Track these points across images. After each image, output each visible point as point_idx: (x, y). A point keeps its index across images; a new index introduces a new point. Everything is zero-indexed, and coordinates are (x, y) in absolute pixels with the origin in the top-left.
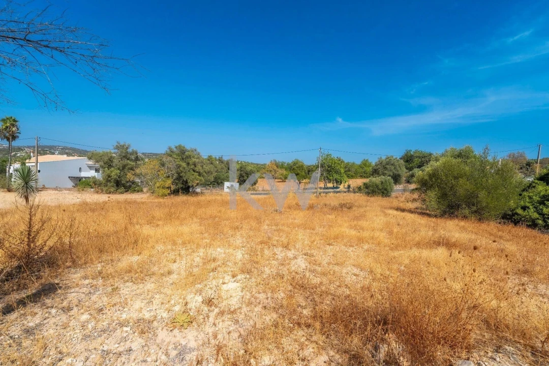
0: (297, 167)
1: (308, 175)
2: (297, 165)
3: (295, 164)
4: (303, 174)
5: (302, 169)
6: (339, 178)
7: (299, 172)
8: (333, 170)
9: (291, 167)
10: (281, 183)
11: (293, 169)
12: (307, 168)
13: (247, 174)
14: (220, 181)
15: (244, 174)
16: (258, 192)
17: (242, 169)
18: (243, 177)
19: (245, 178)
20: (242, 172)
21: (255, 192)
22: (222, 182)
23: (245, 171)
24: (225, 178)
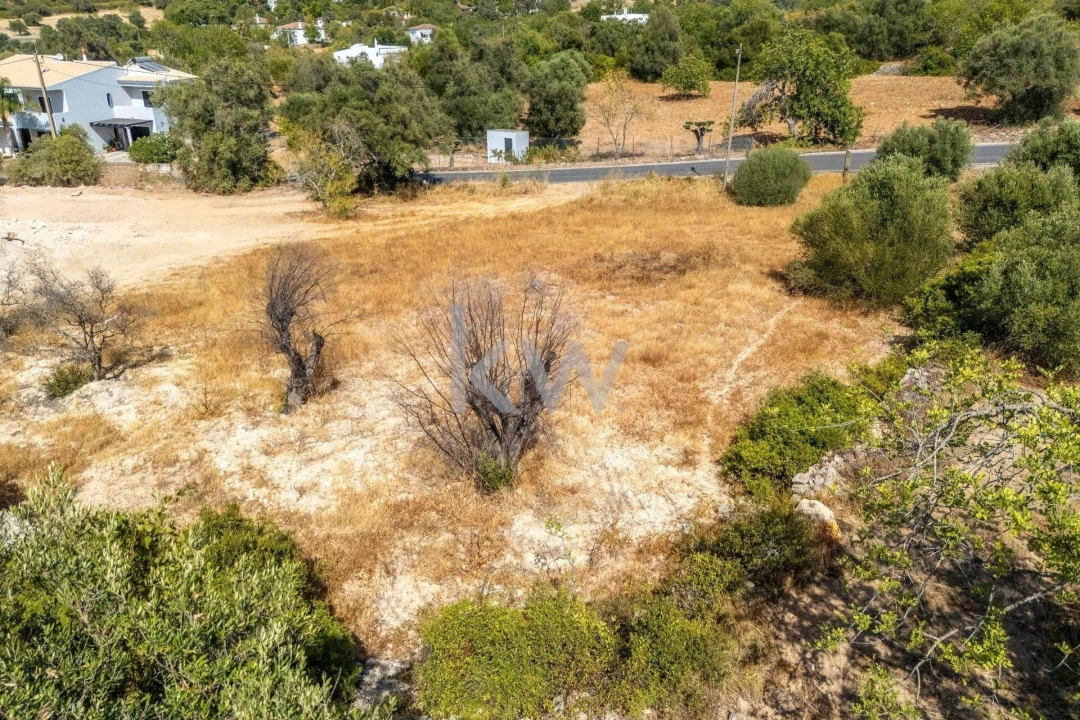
7: (749, 51)
11: (731, 41)
13: (550, 102)
14: (475, 125)
15: (542, 105)
16: (577, 166)
17: (535, 89)
18: (540, 112)
19: (546, 115)
20: (536, 100)
21: (569, 166)
22: (481, 128)
23: (544, 94)
24: (491, 114)
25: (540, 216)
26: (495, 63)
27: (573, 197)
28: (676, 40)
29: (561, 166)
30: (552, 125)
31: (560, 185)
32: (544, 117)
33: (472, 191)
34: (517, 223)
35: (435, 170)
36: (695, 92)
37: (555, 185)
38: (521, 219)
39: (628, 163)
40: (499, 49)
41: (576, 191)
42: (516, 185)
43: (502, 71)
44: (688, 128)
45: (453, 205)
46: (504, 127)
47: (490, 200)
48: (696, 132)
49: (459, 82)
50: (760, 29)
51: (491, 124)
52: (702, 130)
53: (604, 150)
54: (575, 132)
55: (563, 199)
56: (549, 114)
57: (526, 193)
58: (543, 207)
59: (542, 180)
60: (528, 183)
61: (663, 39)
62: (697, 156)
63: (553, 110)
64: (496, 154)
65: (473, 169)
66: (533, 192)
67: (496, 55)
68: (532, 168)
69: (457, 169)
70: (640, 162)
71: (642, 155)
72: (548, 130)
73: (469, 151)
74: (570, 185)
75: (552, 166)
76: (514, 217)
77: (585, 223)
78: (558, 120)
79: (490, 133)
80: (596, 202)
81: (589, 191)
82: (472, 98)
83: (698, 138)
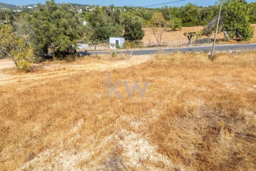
0: (190, 13)
1: (201, 21)
2: (190, 10)
3: (187, 9)
4: (196, 20)
5: (196, 15)
6: (242, 28)
7: (191, 18)
8: (234, 19)
9: (183, 12)
10: (170, 33)
11: (186, 15)
12: (200, 13)
13: (132, 27)
14: (106, 36)
15: (129, 28)
16: (143, 49)
17: (127, 22)
18: (128, 31)
19: (131, 32)
20: (127, 26)
21: (139, 49)
22: (108, 37)
23: (130, 24)
24: (112, 32)
25: (128, 71)
26: (114, 18)
27: (144, 61)
28: (169, 15)
29: (137, 49)
30: (133, 35)
31: (137, 56)
32: (130, 33)
33: (99, 58)
34: (116, 75)
35: (89, 51)
36: (177, 29)
37: (135, 56)
38: (118, 73)
39: (163, 48)
40: (115, 13)
41: (145, 58)
42: (118, 56)
43: (116, 21)
44: (185, 35)
45: (88, 65)
46: (116, 37)
47: (106, 62)
48: (188, 36)
49: (100, 21)
50: (194, 11)
51: (111, 36)
52: (191, 36)
53: (152, 44)
54: (141, 39)
55: (140, 62)
56: (132, 31)
57: (122, 59)
58: (130, 65)
59: (129, 54)
60: (124, 55)
61: (165, 15)
62: (189, 45)
63: (133, 30)
64: (113, 45)
65: (103, 50)
66: (126, 59)
67: (114, 15)
68: (126, 50)
69: (97, 51)
70: (167, 48)
71: (166, 46)
72: (131, 38)
73: (104, 45)
74: (142, 56)
75: (133, 49)
76: (114, 71)
77: (153, 75)
78: (135, 34)
79: (110, 38)
80: (154, 63)
81: (150, 59)
82: (105, 27)
83: (189, 39)
